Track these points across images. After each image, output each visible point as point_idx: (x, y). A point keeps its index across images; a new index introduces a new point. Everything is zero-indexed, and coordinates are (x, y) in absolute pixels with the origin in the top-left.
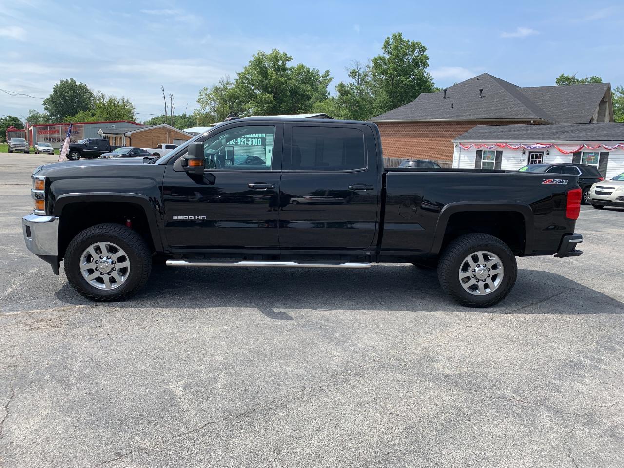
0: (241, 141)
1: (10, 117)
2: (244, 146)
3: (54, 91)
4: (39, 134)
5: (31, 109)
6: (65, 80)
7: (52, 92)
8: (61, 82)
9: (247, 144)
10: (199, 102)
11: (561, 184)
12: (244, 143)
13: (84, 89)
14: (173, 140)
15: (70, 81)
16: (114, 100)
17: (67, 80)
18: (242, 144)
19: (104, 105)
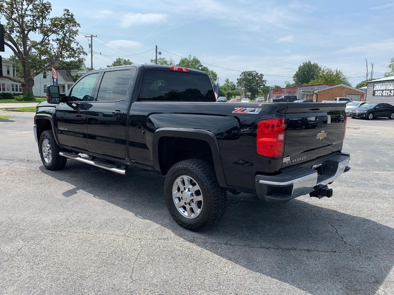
0: (386, 93)
1: (275, 86)
2: (387, 96)
3: (299, 69)
4: (274, 94)
5: (286, 81)
6: (305, 62)
7: (297, 70)
8: (303, 64)
9: (390, 94)
10: (390, 67)
11: (252, 113)
12: (388, 94)
13: (316, 66)
14: (347, 95)
15: (308, 62)
16: (331, 71)
17: (306, 62)
18: (386, 95)
19: (324, 75)
